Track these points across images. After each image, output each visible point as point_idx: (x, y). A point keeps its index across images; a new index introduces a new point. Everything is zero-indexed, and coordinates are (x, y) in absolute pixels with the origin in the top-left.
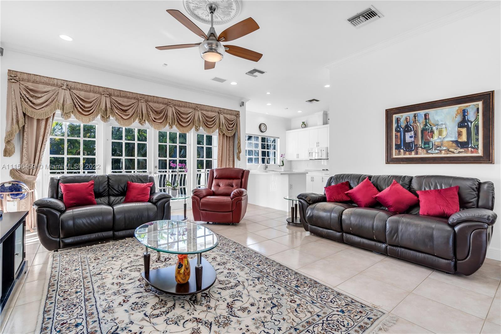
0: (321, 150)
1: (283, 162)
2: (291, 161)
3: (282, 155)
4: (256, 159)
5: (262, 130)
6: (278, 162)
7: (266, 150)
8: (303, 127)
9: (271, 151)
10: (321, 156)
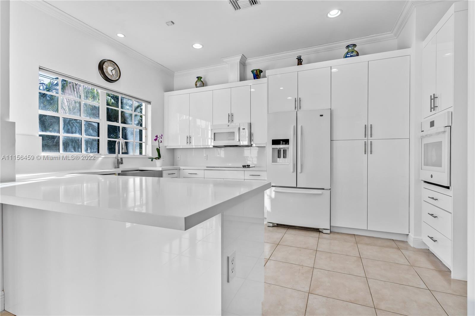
0: (239, 129)
1: (158, 150)
2: (174, 149)
3: (157, 136)
4: (92, 144)
5: (109, 77)
6: (149, 150)
7: (119, 124)
8: (198, 85)
9: (132, 127)
10: (239, 140)
